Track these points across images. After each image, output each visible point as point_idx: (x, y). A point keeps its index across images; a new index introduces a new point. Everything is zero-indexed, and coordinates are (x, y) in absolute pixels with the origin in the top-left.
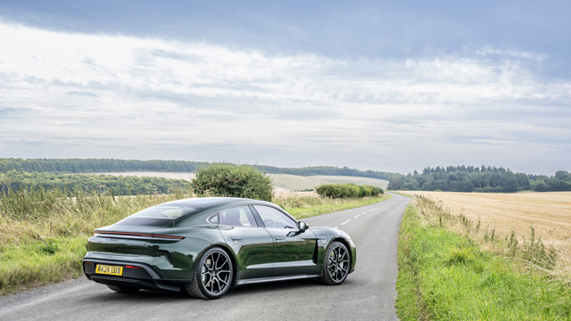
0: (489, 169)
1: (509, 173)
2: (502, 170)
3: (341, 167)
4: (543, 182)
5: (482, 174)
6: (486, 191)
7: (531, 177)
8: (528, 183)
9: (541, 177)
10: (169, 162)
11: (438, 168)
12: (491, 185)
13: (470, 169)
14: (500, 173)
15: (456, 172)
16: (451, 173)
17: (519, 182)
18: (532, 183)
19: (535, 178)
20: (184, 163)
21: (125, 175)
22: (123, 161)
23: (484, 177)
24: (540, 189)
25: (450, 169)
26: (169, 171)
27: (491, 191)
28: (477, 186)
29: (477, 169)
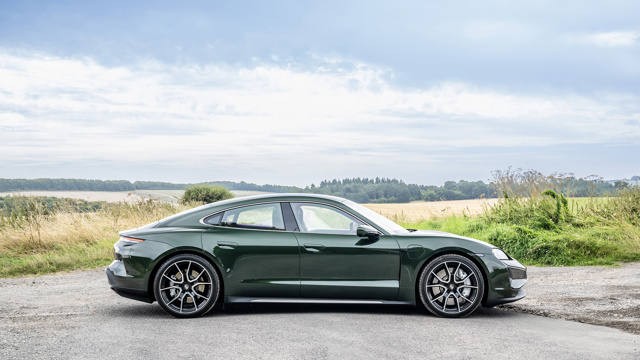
0: (383, 180)
1: (402, 184)
2: (395, 181)
3: (238, 181)
4: (433, 192)
5: (377, 186)
6: (381, 202)
7: (422, 187)
8: (419, 194)
9: (432, 187)
10: (58, 180)
11: (334, 181)
12: (385, 196)
13: (366, 181)
14: (393, 185)
15: (352, 184)
16: (347, 185)
17: (411, 193)
18: (423, 193)
19: (426, 188)
20: (75, 181)
21: (11, 195)
22: (8, 181)
23: (379, 188)
24: (431, 198)
25: (346, 181)
26: (59, 190)
27: (385, 202)
28: (372, 197)
29: (372, 181)
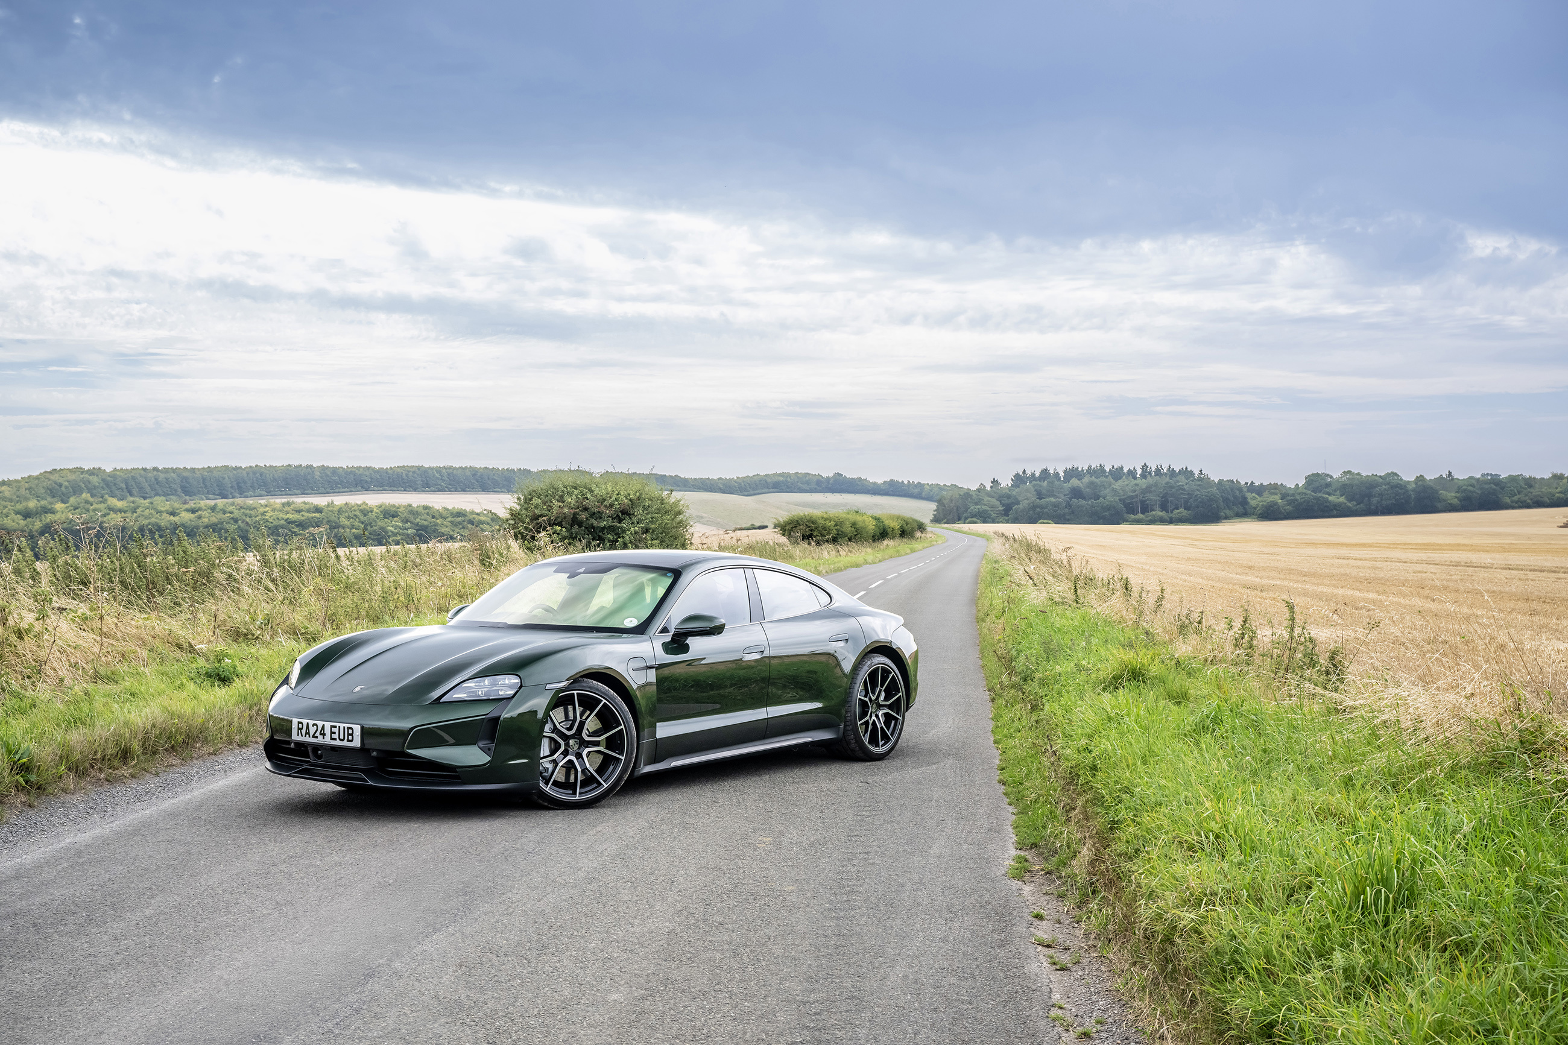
0: (1158, 472)
1: (1203, 480)
2: (1186, 473)
3: (827, 473)
4: (1277, 498)
5: (1143, 482)
6: (1152, 522)
7: (1252, 487)
8: (1244, 502)
9: (1274, 488)
10: (439, 470)
11: (1045, 472)
12: (1164, 507)
13: (1117, 473)
14: (1182, 481)
15: (1086, 480)
16: (1075, 482)
17: (1226, 500)
18: (1254, 500)
19: (1260, 490)
20: (474, 471)
21: (339, 500)
22: (335, 470)
23: (1148, 490)
24: (1270, 514)
25: (1071, 473)
26: (441, 490)
27: (1162, 521)
28: (1131, 510)
29: (1132, 473)
